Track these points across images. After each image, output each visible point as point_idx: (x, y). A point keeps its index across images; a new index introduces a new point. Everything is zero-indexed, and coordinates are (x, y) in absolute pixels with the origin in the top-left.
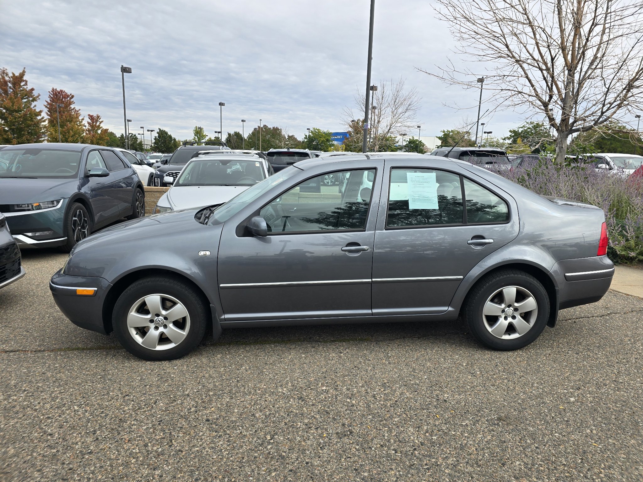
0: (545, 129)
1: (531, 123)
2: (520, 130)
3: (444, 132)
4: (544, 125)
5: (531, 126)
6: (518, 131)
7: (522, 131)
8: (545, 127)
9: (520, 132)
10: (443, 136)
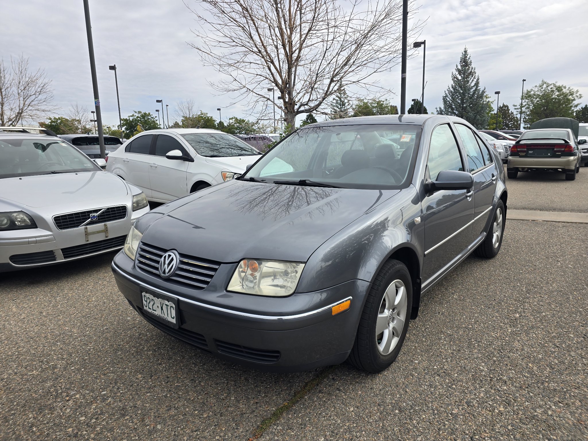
0: (152, 118)
1: (139, 112)
2: (131, 118)
3: (50, 119)
4: (150, 114)
5: (139, 115)
6: (129, 119)
7: (133, 119)
8: (152, 116)
9: (131, 120)
10: (49, 124)
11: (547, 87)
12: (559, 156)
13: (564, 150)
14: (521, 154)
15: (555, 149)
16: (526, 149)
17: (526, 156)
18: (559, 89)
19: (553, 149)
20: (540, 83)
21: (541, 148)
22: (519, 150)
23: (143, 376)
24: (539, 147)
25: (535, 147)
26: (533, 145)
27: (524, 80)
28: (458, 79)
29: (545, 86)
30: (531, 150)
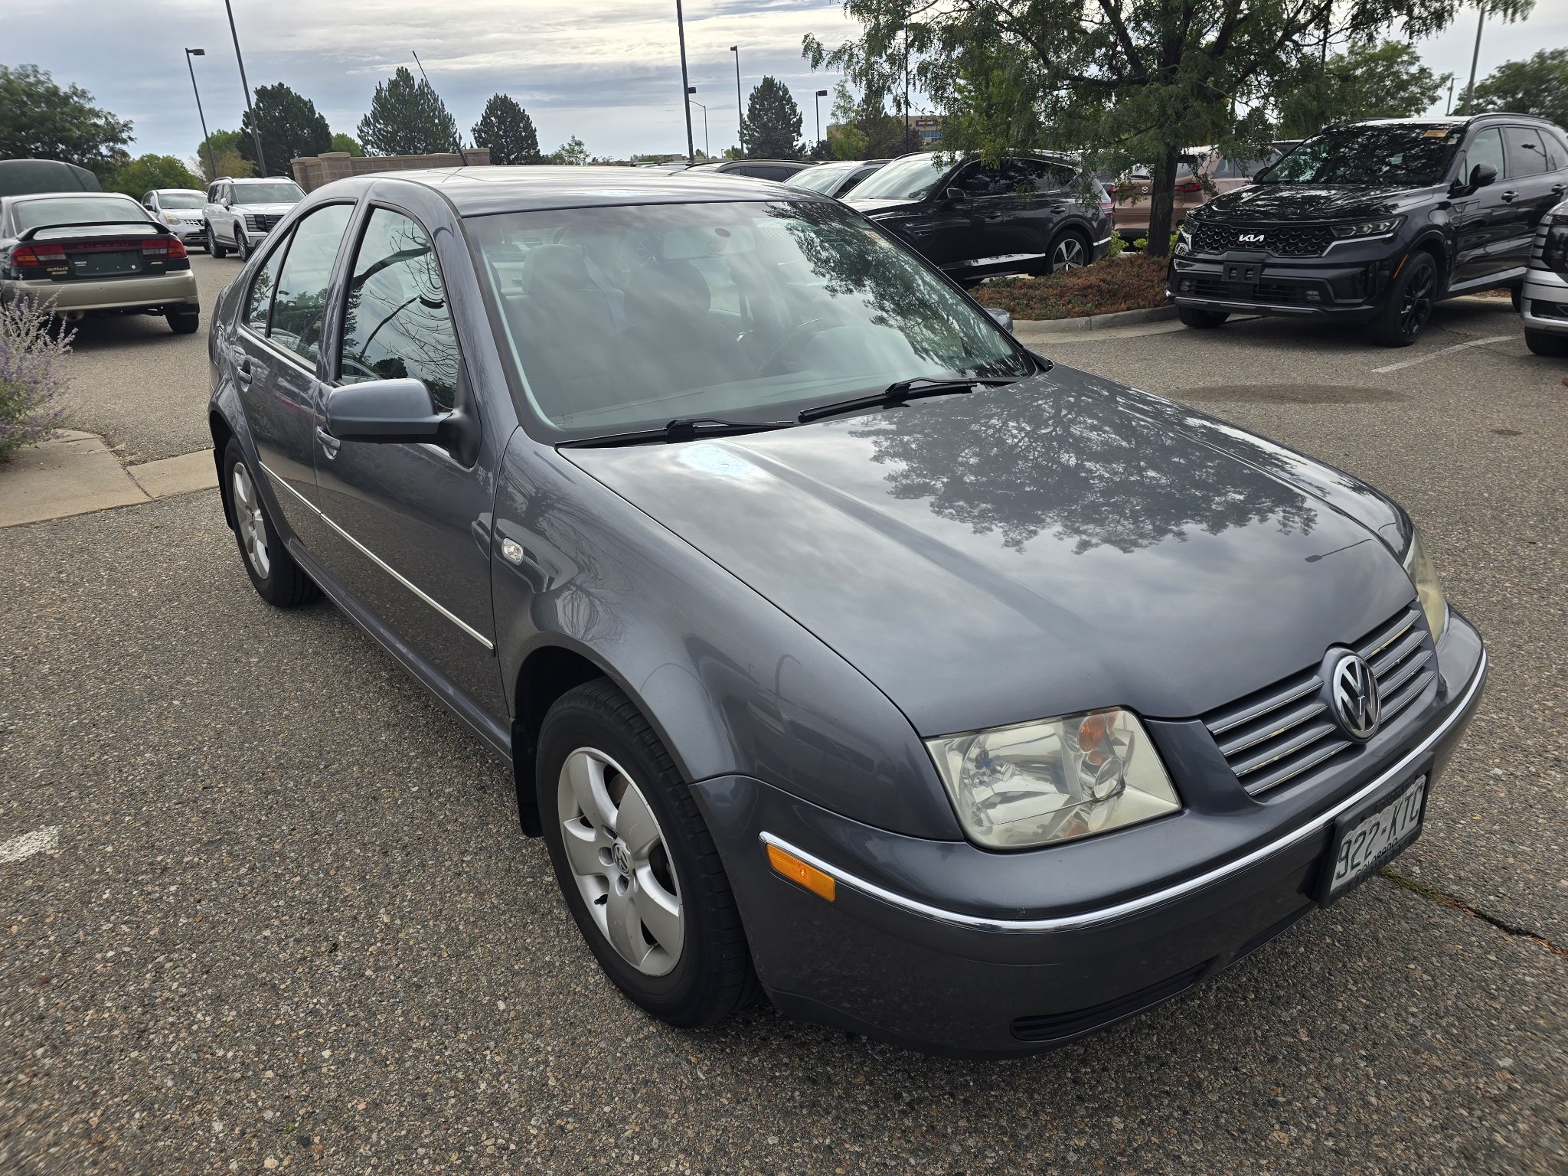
12: (159, 271)
13: (168, 253)
14: (56, 271)
15: (145, 252)
16: (63, 257)
17: (72, 276)
19: (139, 251)
21: (105, 249)
22: (42, 258)
23: (1277, 1127)
24: (99, 248)
25: (91, 249)
26: (80, 244)
30: (82, 256)
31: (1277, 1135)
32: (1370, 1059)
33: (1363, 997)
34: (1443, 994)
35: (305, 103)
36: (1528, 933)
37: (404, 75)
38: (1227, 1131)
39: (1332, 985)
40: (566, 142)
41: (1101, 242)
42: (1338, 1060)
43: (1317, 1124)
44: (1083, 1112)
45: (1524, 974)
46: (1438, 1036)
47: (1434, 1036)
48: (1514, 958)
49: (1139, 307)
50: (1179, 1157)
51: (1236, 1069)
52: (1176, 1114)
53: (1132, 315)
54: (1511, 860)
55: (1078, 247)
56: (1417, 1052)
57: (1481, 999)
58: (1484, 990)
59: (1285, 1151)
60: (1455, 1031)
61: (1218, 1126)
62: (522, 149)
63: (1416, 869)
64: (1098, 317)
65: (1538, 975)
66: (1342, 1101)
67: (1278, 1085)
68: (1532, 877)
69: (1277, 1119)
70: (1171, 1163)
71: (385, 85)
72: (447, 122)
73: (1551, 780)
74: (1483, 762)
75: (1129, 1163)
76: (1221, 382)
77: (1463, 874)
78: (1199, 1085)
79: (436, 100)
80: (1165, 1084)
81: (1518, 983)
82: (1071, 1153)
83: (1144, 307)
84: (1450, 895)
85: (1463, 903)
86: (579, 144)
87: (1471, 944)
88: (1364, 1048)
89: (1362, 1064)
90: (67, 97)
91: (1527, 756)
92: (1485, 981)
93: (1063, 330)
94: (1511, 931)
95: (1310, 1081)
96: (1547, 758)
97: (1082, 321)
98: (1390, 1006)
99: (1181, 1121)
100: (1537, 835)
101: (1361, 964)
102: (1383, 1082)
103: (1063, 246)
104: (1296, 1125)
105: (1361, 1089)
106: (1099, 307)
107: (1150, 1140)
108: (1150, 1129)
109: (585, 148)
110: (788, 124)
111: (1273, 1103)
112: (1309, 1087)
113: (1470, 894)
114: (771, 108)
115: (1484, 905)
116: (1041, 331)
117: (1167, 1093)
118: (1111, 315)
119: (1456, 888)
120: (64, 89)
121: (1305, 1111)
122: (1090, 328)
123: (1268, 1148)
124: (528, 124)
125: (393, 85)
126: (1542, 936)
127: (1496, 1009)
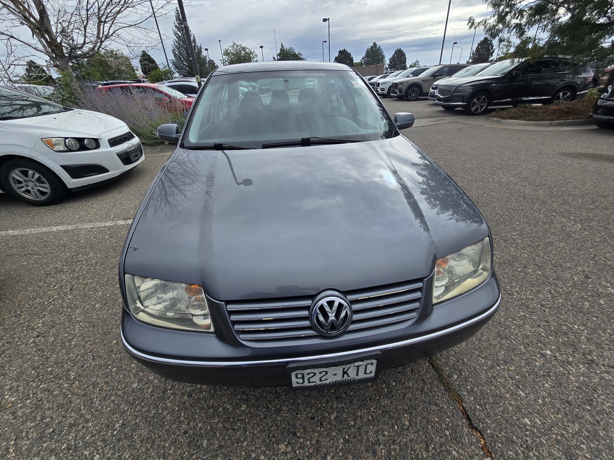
11: (237, 47)
18: (244, 49)
20: (232, 44)
23: (286, 443)
27: (220, 41)
28: (179, 35)
29: (235, 47)
31: (282, 447)
32: (347, 441)
33: (372, 416)
34: (406, 435)
35: (349, 54)
36: (479, 432)
37: (375, 44)
38: (270, 433)
39: (365, 404)
40: (414, 61)
41: (581, 93)
42: (334, 434)
43: (299, 452)
44: (239, 397)
45: (455, 449)
46: (383, 451)
47: (381, 450)
48: (457, 439)
49: (579, 118)
50: (246, 431)
51: (297, 414)
52: (262, 416)
53: (574, 121)
54: (508, 395)
55: (569, 94)
56: (367, 451)
57: (420, 447)
58: (427, 445)
59: (278, 454)
60: (393, 453)
61: (269, 429)
62: (401, 64)
63: (455, 377)
64: (556, 122)
65: (461, 454)
66: (318, 450)
67: (304, 428)
68: (511, 408)
69: (289, 440)
70: (242, 431)
71: (369, 48)
72: (383, 57)
73: (576, 370)
74: (545, 345)
75: (232, 422)
76: (591, 151)
77: (476, 389)
78: (280, 411)
79: (382, 51)
80: (271, 404)
81: (447, 451)
82: (221, 408)
83: (582, 119)
84: (459, 395)
85: (462, 401)
86: (418, 62)
87: (444, 422)
88: (349, 435)
89: (342, 441)
90: (297, 55)
91: (574, 352)
92: (432, 441)
93: (538, 125)
94: (472, 426)
95: (316, 434)
96: (586, 358)
97: (548, 122)
98: (378, 425)
99: (261, 420)
100: (537, 390)
101: (387, 402)
102: (341, 454)
103: (561, 94)
104: (292, 448)
105: (329, 450)
106: (558, 118)
107: (245, 419)
108: (249, 416)
109: (419, 63)
110: (489, 53)
111: (295, 434)
112: (313, 436)
113: (469, 400)
114: (484, 47)
115: (470, 408)
116: (528, 125)
117: (268, 407)
118: (562, 121)
119: (465, 393)
120: (297, 53)
121: (301, 445)
122: (550, 125)
123: (274, 449)
124: (405, 56)
125: (372, 47)
126: (485, 437)
127: (423, 456)
